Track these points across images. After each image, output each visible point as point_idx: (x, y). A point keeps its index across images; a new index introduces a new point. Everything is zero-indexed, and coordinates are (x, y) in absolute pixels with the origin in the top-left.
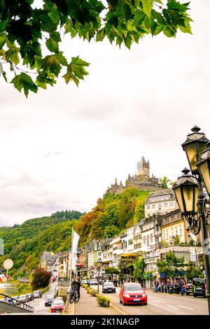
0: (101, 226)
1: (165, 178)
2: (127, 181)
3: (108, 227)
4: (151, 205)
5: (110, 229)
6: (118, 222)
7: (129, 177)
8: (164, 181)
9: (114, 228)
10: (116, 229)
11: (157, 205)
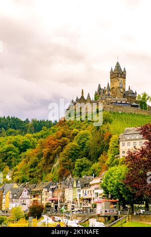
0: (71, 157)
1: (145, 95)
2: (96, 94)
3: (79, 160)
4: (126, 143)
5: (82, 162)
6: (90, 154)
7: (100, 89)
8: (144, 98)
9: (85, 161)
10: (88, 162)
11: (132, 143)
